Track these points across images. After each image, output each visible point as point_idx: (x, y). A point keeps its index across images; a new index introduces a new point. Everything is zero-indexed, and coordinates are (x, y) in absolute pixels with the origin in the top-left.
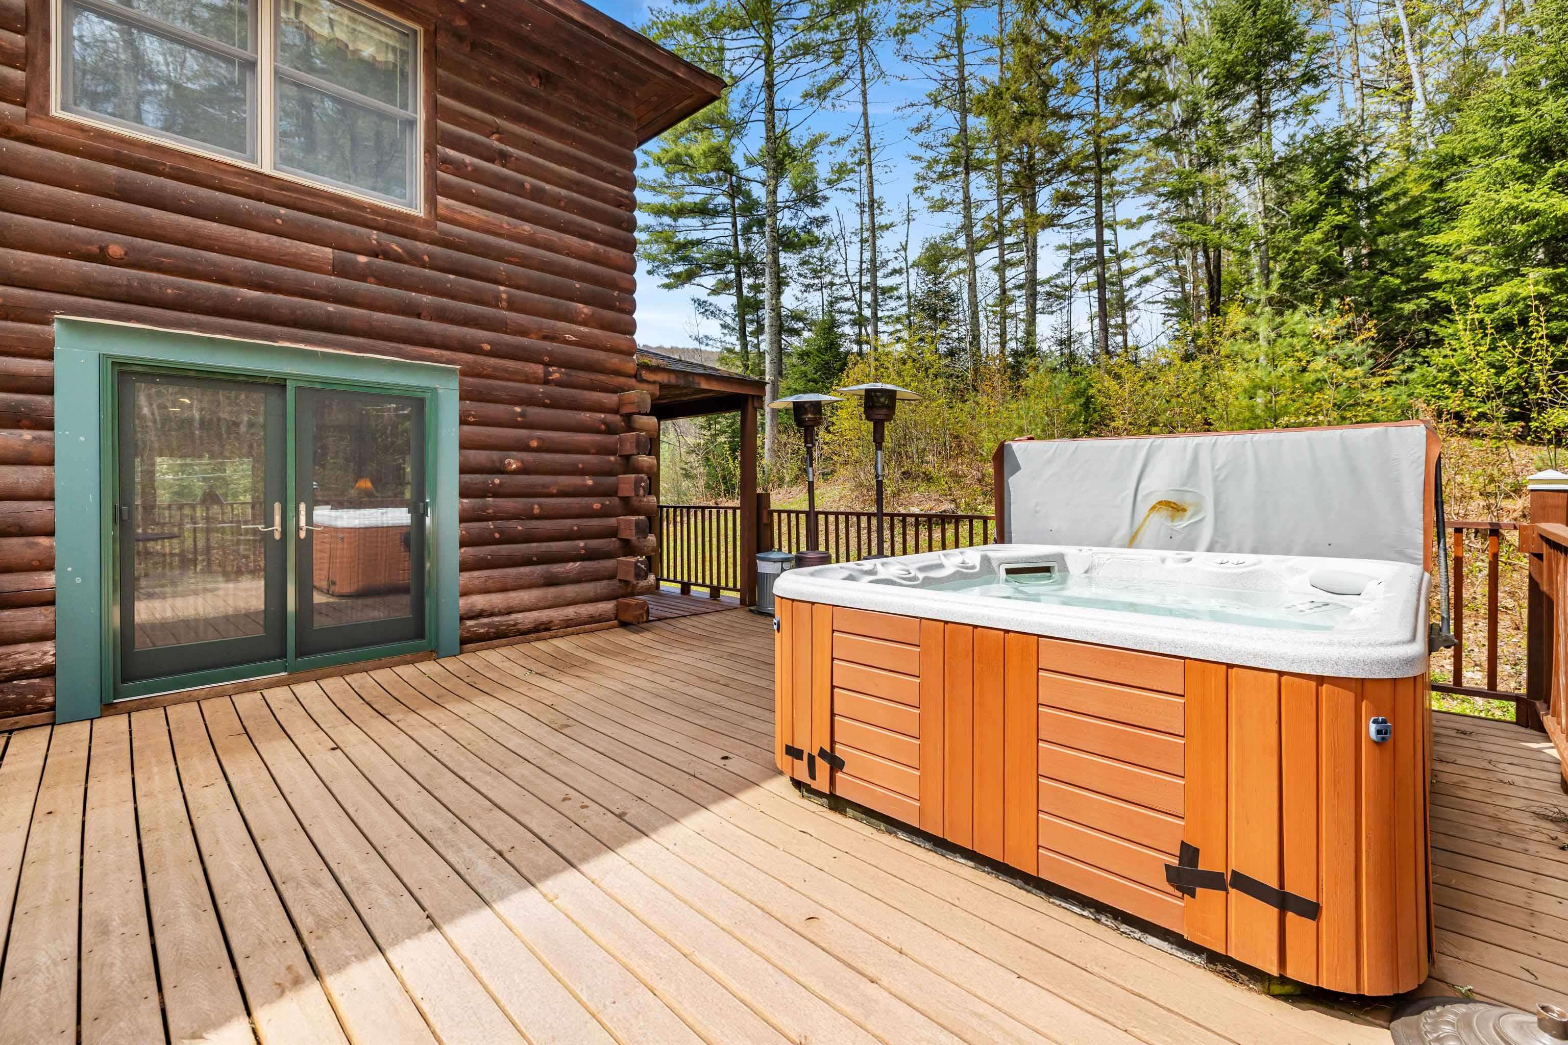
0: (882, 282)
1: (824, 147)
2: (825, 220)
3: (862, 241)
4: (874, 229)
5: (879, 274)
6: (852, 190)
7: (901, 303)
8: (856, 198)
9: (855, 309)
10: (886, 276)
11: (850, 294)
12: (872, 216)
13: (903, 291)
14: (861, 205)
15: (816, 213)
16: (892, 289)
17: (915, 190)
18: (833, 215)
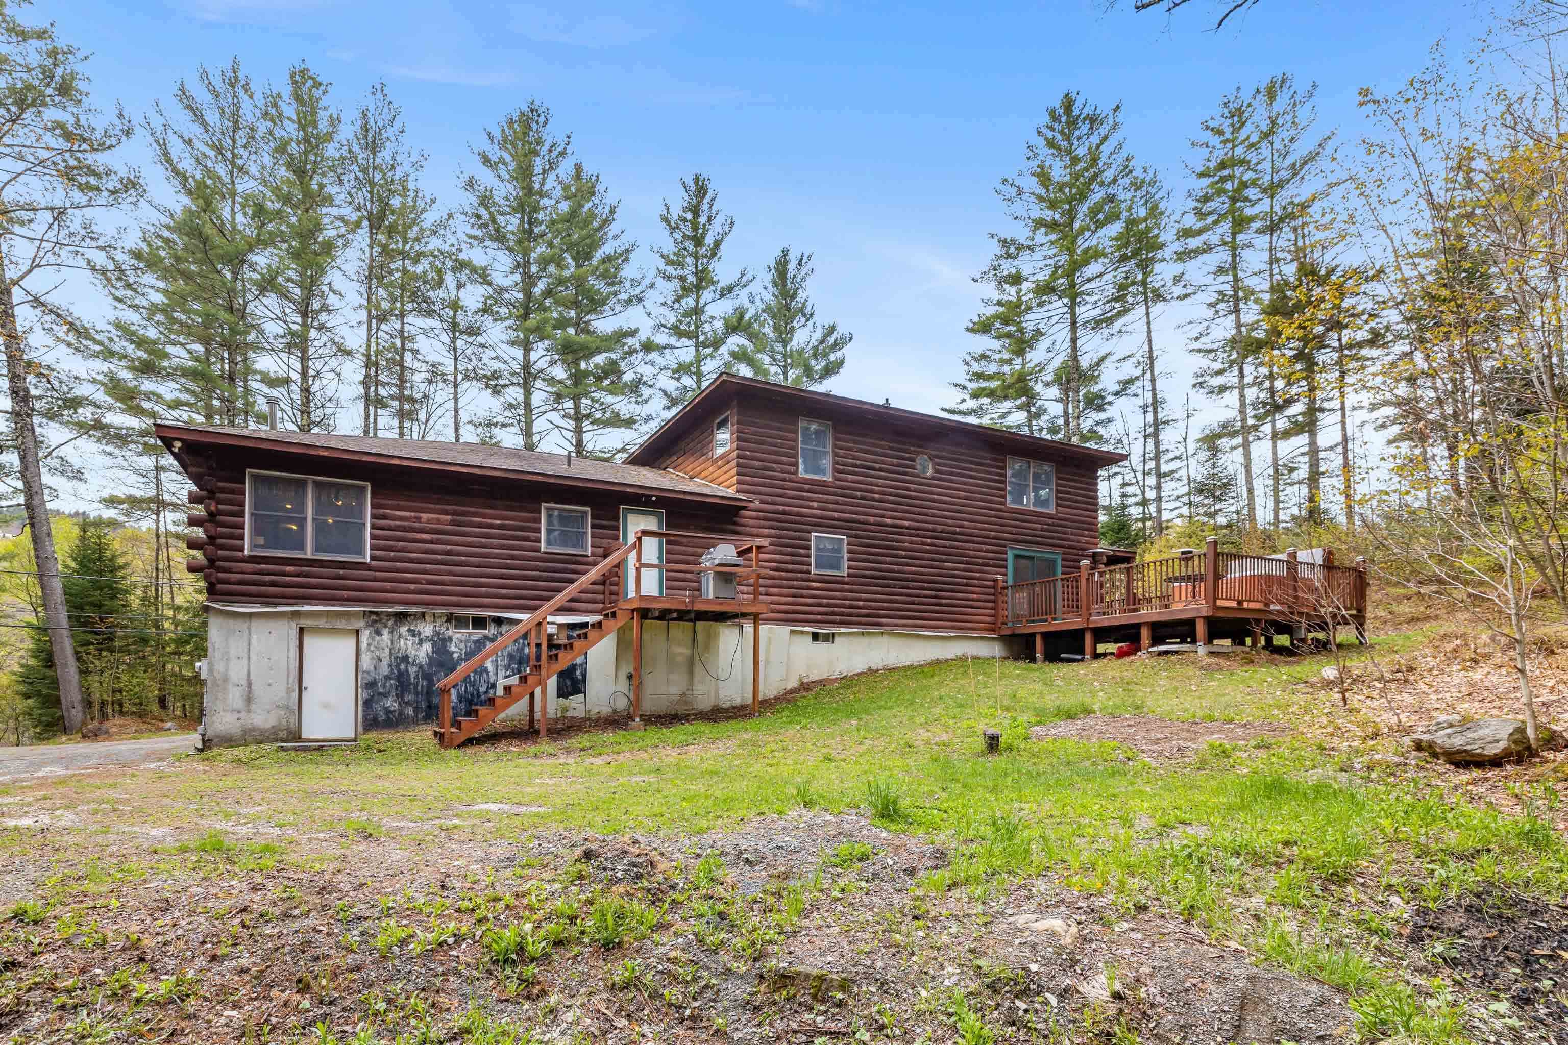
0: (1165, 468)
1: (1109, 364)
2: (1109, 421)
3: (1146, 437)
4: (1157, 424)
5: (1162, 461)
6: (1136, 395)
7: (1181, 483)
8: (1140, 401)
9: (1138, 492)
10: (1167, 462)
11: (1134, 481)
12: (1155, 413)
13: (1183, 473)
14: (1144, 408)
15: (1102, 416)
16: (1173, 472)
17: (1194, 386)
18: (1118, 417)
